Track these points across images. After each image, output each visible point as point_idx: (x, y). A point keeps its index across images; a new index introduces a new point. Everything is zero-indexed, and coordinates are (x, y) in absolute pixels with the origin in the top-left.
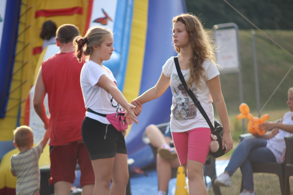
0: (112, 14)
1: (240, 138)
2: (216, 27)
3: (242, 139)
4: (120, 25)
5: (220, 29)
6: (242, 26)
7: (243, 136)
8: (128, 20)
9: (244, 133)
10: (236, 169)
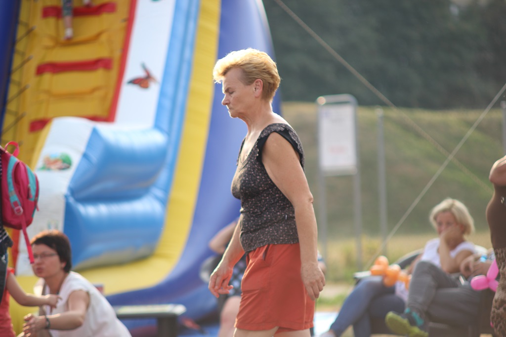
0: (157, 72)
1: (356, 278)
2: (322, 100)
3: (358, 281)
4: (170, 90)
5: (328, 104)
6: (363, 102)
7: (360, 275)
8: (182, 82)
9: (361, 269)
10: (346, 327)
